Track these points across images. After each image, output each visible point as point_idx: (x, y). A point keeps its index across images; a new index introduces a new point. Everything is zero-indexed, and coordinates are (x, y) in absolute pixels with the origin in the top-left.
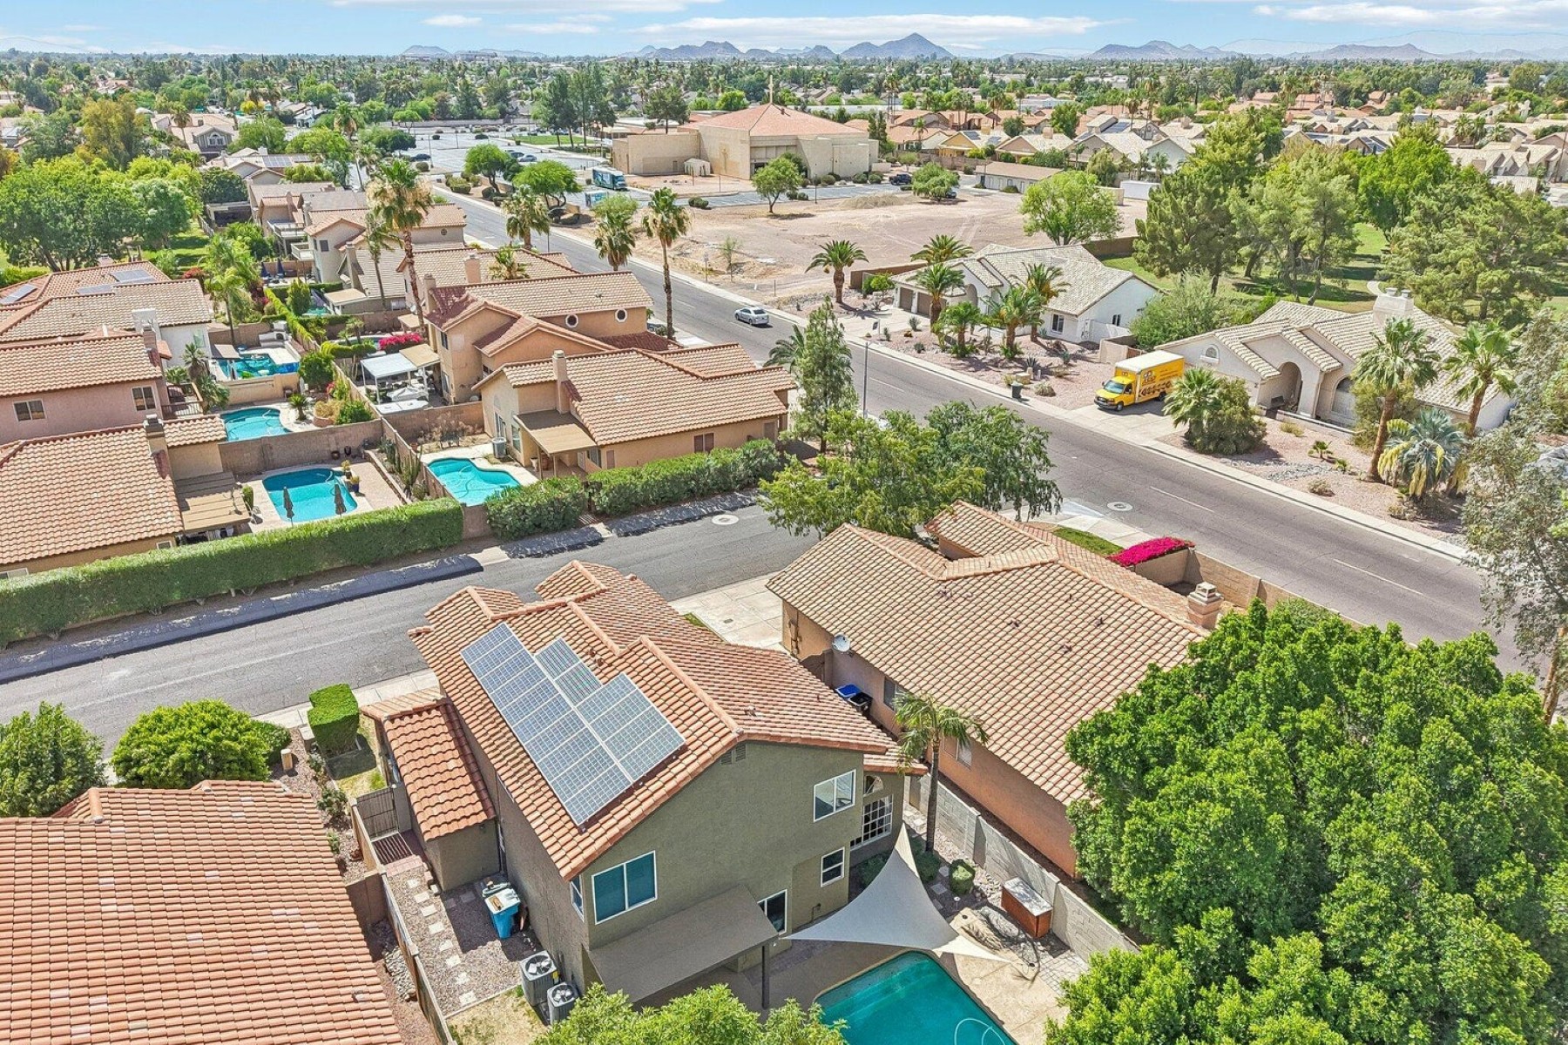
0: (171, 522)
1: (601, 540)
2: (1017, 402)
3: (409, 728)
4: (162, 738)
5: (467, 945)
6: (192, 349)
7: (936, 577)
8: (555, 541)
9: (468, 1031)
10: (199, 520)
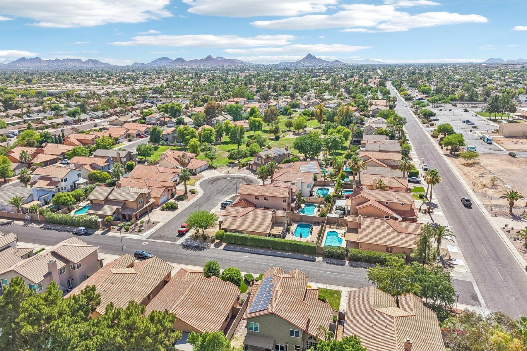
0: (268, 231)
1: (345, 265)
6: (300, 191)
7: (372, 308)
8: (335, 261)
9: (235, 338)
10: (273, 232)
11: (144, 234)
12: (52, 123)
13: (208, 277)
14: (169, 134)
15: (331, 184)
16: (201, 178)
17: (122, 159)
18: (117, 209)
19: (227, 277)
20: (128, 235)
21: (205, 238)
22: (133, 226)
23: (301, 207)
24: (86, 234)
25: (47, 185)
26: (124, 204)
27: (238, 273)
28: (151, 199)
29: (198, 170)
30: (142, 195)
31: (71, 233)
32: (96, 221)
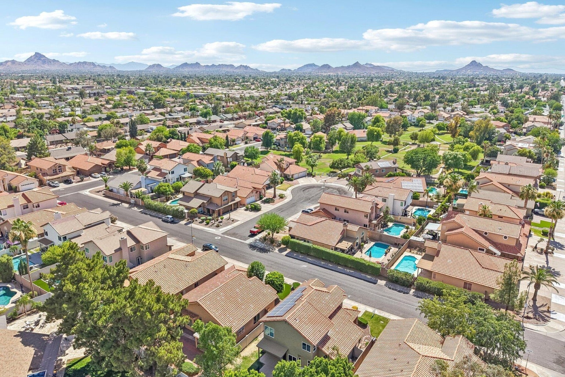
0: (335, 244)
1: (408, 294)
6: (387, 208)
7: (405, 341)
10: (340, 246)
11: (221, 230)
12: (186, 122)
13: (250, 276)
14: (281, 139)
15: (434, 206)
16: (296, 184)
17: (229, 159)
18: (203, 203)
19: (269, 280)
20: (207, 229)
21: (272, 241)
22: (213, 221)
23: (387, 226)
24: (172, 222)
25: (157, 176)
26: (210, 199)
27: (281, 279)
28: (238, 198)
29: (295, 176)
30: (226, 193)
31: (161, 220)
32: (182, 211)
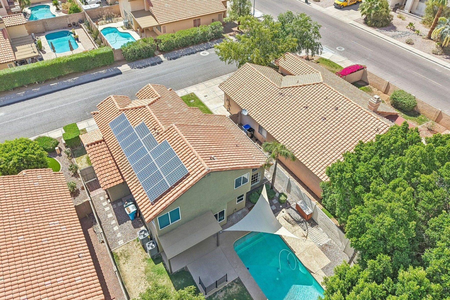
0: (10, 57)
1: (162, 61)
2: (306, 4)
3: (94, 149)
4: (7, 155)
5: (120, 222)
7: (279, 87)
8: (147, 62)
9: (121, 254)
